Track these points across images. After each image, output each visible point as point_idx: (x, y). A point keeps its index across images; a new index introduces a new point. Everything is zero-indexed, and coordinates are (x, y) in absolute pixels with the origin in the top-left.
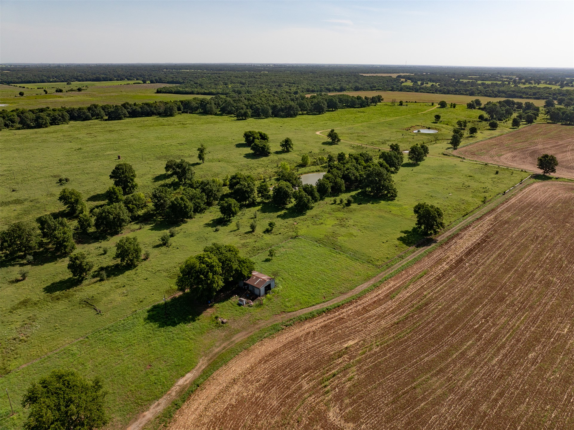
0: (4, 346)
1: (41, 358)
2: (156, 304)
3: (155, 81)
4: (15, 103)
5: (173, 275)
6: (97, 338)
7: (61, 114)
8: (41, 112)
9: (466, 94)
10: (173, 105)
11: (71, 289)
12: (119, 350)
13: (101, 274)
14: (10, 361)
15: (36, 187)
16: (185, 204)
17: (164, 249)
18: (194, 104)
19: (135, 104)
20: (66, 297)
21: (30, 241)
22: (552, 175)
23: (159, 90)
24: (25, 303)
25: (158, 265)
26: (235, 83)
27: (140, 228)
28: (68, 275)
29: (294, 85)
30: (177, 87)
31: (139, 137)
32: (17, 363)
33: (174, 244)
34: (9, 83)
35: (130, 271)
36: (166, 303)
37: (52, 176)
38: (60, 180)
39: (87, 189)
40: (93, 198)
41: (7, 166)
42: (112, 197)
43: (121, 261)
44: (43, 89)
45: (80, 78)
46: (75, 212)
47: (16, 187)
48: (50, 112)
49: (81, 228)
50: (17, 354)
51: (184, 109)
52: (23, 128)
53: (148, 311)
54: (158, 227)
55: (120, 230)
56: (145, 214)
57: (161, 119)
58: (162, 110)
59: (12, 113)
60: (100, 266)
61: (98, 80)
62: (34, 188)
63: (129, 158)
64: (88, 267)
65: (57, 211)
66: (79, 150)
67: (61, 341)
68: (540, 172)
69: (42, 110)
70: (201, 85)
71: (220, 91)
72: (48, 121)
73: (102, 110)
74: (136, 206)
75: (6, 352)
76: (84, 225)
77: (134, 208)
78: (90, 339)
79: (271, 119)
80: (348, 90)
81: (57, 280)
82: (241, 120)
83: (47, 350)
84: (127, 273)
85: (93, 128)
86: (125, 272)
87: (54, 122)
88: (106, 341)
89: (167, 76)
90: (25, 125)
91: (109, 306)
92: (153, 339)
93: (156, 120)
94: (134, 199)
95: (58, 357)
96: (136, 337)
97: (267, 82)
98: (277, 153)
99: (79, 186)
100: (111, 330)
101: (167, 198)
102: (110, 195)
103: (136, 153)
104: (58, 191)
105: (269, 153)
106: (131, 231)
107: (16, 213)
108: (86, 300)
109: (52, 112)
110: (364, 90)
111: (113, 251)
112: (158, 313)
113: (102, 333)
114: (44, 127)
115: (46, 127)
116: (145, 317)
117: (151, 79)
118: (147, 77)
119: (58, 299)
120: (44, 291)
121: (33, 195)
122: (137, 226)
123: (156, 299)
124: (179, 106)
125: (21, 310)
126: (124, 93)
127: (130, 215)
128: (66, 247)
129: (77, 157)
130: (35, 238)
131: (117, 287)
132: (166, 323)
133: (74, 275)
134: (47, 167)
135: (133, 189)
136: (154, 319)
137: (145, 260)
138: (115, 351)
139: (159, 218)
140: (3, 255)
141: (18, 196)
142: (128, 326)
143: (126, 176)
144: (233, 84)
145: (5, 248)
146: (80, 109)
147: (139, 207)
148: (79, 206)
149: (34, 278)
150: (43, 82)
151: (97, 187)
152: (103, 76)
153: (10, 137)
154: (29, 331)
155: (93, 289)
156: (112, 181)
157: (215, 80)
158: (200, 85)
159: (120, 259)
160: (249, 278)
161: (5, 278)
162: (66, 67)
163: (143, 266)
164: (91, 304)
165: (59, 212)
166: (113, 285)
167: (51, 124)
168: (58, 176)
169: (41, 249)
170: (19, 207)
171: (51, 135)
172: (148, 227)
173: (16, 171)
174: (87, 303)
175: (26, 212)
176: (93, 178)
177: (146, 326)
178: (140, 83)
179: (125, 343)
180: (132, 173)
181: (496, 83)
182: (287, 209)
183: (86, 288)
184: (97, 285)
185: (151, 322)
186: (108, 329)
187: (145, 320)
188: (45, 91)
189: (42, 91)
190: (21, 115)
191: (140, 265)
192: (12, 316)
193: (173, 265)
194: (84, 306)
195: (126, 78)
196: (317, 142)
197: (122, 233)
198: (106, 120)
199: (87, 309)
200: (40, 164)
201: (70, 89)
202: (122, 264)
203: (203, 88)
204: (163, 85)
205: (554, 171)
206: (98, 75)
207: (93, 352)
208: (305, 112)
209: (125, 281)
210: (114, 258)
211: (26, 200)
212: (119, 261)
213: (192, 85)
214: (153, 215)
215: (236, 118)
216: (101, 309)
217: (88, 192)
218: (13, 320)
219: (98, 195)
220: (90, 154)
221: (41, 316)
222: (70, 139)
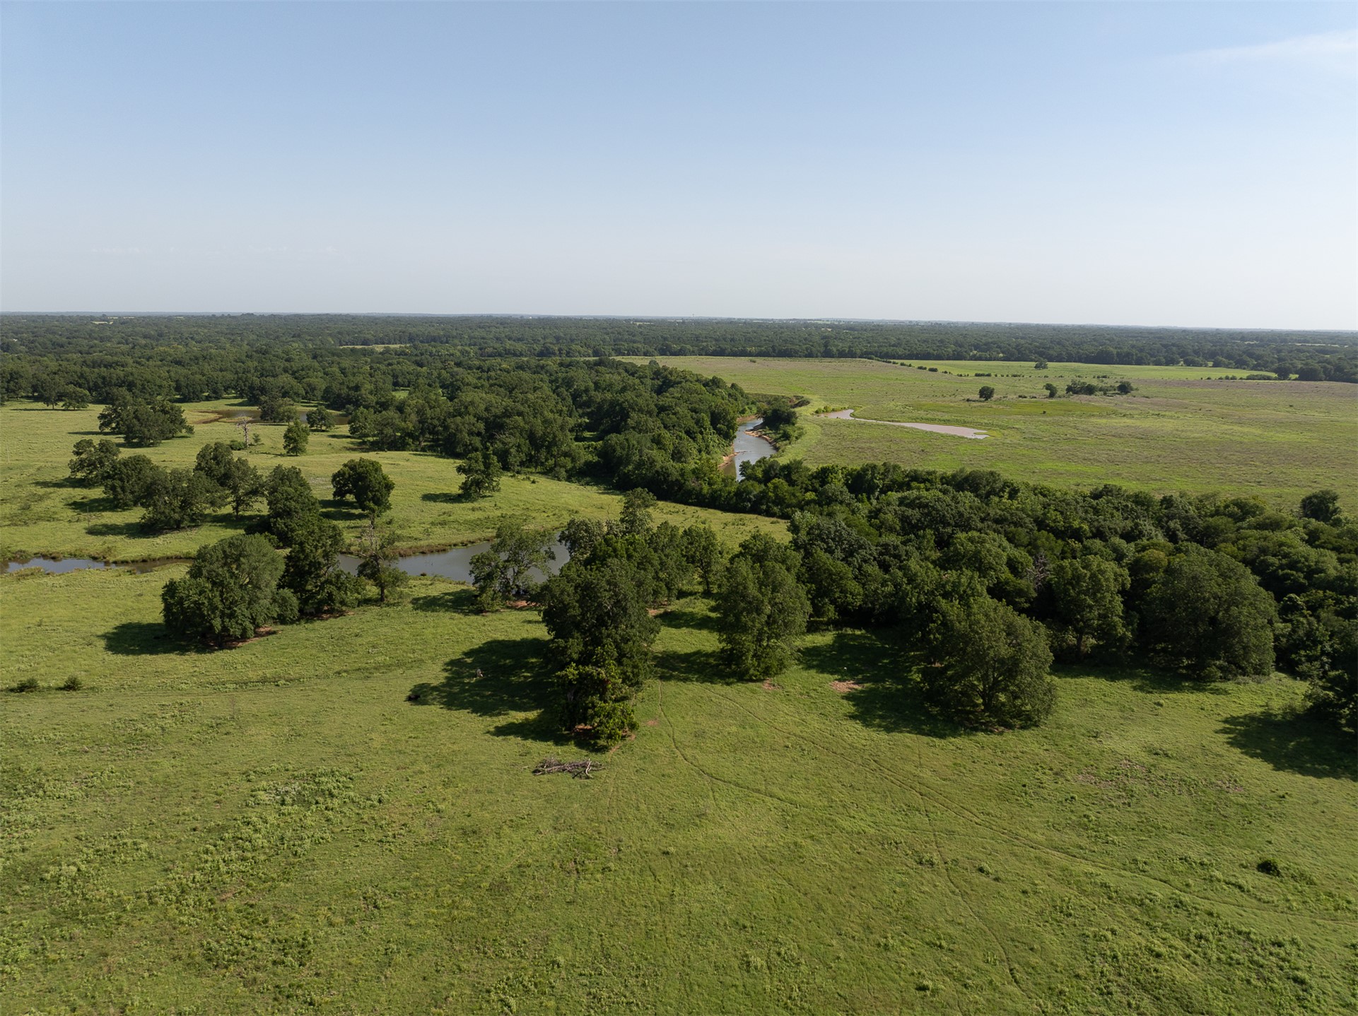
34: (881, 356)
150: (959, 356)
201: (1063, 384)
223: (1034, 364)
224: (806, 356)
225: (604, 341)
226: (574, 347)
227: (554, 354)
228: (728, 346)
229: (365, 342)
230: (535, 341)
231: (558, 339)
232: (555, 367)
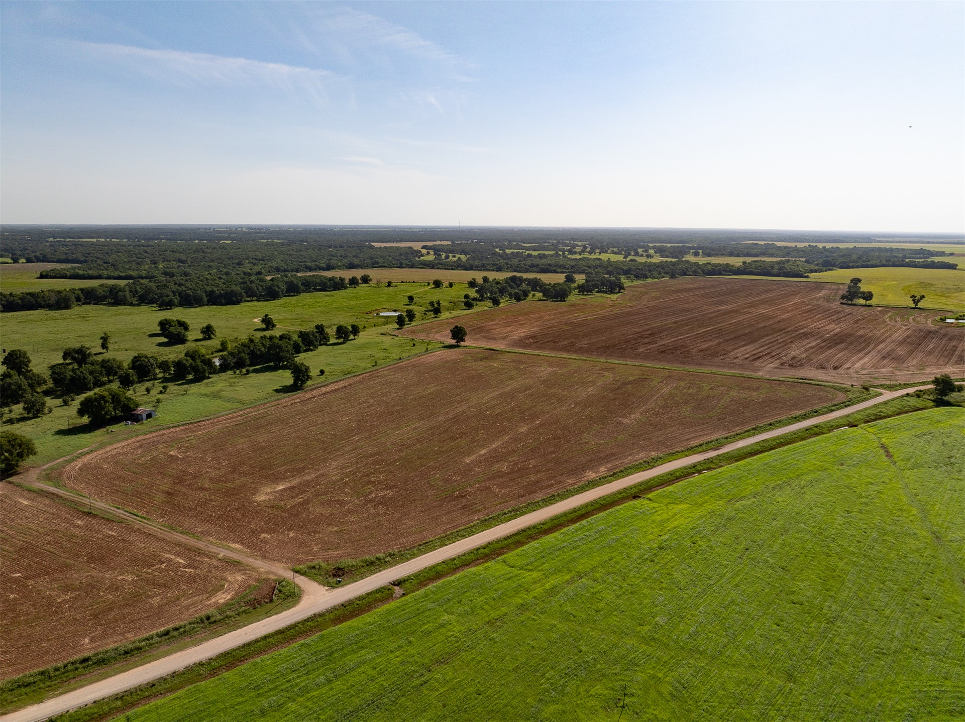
3: (34, 259)
9: (492, 270)
10: (70, 294)
16: (84, 376)
18: (100, 292)
19: (11, 295)
22: (462, 343)
23: (44, 274)
26: (170, 261)
29: (261, 262)
30: (74, 269)
31: (24, 332)
33: (74, 404)
51: (86, 298)
57: (52, 313)
58: (53, 300)
68: (453, 342)
70: (114, 266)
71: (144, 273)
79: (206, 308)
80: (339, 267)
82: (164, 309)
89: (56, 251)
97: (220, 259)
98: (197, 340)
102: (5, 377)
103: (25, 347)
105: (186, 340)
110: (362, 268)
117: (27, 256)
118: (19, 253)
124: (78, 295)
137: (48, 413)
143: (21, 361)
144: (166, 263)
156: (5, 367)
157: (137, 258)
158: (112, 265)
160: (135, 410)
178: (7, 263)
180: (27, 359)
181: (544, 254)
182: (186, 380)
191: (44, 416)
196: (249, 329)
203: (117, 270)
204: (49, 266)
205: (463, 340)
208: (254, 299)
213: (99, 265)
215: (157, 308)
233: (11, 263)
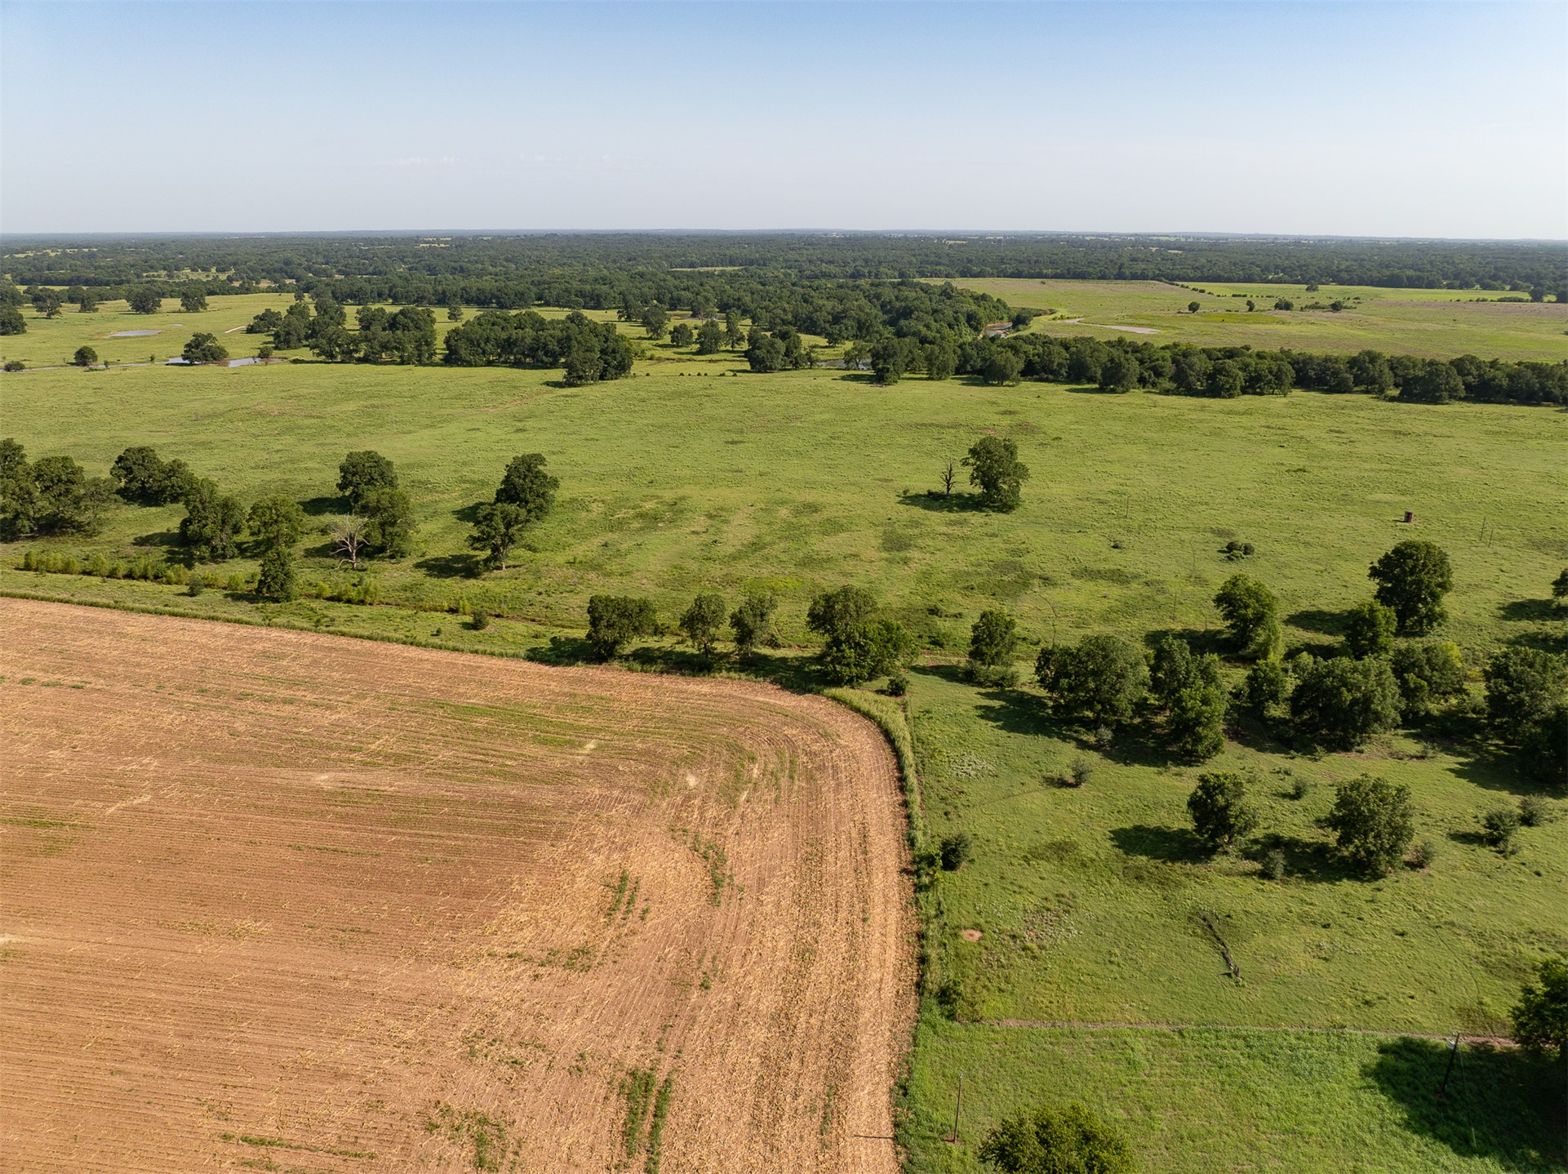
0: (989, 945)
1: (1053, 1025)
2: (1417, 1036)
4: (1174, 328)
5: (1500, 961)
6: (1206, 1051)
7: (1275, 369)
8: (1229, 357)
11: (1179, 864)
12: (1257, 1126)
13: (1272, 859)
14: (988, 990)
15: (1167, 550)
17: (1486, 854)
19: (1493, 364)
20: (1160, 882)
21: (1118, 691)
24: (1061, 850)
25: (1455, 906)
27: (1422, 757)
28: (1183, 822)
31: (1484, 465)
32: (1000, 1005)
33: (1526, 854)
34: (1172, 279)
35: (1357, 884)
36: (1453, 1053)
37: (1213, 531)
38: (1231, 547)
39: (1293, 587)
40: (1305, 620)
41: (1118, 480)
42: (1360, 633)
43: (1338, 841)
44: (1245, 300)
45: (1345, 275)
46: (1245, 645)
47: (1124, 538)
48: (1248, 360)
49: (1251, 696)
50: (1007, 980)
52: (1176, 393)
53: (1383, 1050)
54: (1483, 773)
55: (1358, 739)
56: (1448, 715)
59: (1162, 353)
60: (1271, 831)
61: (1394, 282)
62: (1162, 553)
63: (1437, 526)
64: (1241, 823)
65: (1200, 627)
66: (1299, 473)
67: (1114, 1006)
69: (1231, 354)
72: (1238, 383)
73: (1386, 370)
74: (1430, 684)
75: (987, 960)
76: (1260, 690)
77: (1419, 688)
78: (1188, 1042)
81: (1152, 822)
83: (1073, 1012)
84: (1346, 886)
85: (1350, 416)
86: (1340, 880)
87: (1254, 385)
88: (1229, 1076)
90: (1183, 385)
91: (1266, 967)
92: (1376, 1157)
93: (1553, 418)
94: (1429, 660)
95: (1093, 1045)
96: (1322, 1118)
99: (1275, 575)
100: (1251, 1047)
101: (1547, 690)
102: (1356, 623)
103: (1464, 515)
104: (1219, 575)
106: (1391, 755)
107: (1106, 604)
108: (1209, 918)
109: (1252, 362)
111: (1325, 801)
112: (1414, 1072)
113: (1224, 1042)
114: (1224, 397)
115: (1231, 396)
116: (1366, 1061)
117: (1561, 289)
118: (1548, 283)
119: (1139, 878)
120: (1112, 839)
121: (1155, 569)
122: (1413, 747)
123: (1419, 1018)
125: (1049, 867)
126: (1463, 326)
127: (1403, 706)
128: (1198, 739)
129: (1288, 491)
130: (1131, 688)
131: (1303, 918)
132: (1433, 1124)
133: (1198, 830)
134: (1206, 504)
135: (1430, 623)
136: (1394, 1087)
137: (1414, 866)
138: (1245, 1121)
139: (1494, 744)
140: (1051, 704)
141: (1124, 564)
142: (1304, 1062)
143: (1421, 581)
145: (1061, 690)
146: (1327, 359)
147: (1438, 691)
148: (1260, 631)
149: (1099, 791)
150: (1249, 279)
151: (1322, 591)
152: (1411, 273)
153: (1141, 411)
154: (1051, 932)
155: (1236, 892)
156: (1373, 586)
159: (1338, 834)
161: (1038, 763)
162: (1315, 245)
163: (1402, 885)
164: (1219, 934)
165: (1206, 631)
166: (1296, 908)
167: (1244, 391)
168: (1229, 534)
169: (1137, 721)
170: (1115, 591)
171: (1237, 419)
172: (1452, 761)
173: (1135, 497)
174: (1210, 927)
175: (1129, 609)
176: (1317, 561)
177: (1361, 1094)
178: (1520, 300)
179: (1283, 1116)
180: (1442, 576)
183: (1220, 881)
184: (1252, 884)
185: (1383, 1090)
186: (1244, 1039)
187: (1365, 1072)
188: (1249, 303)
189: (1241, 304)
190: (1181, 358)
191: (1392, 877)
192: (1027, 872)
193: (1505, 927)
194: (1199, 931)
195: (1478, 282)
197: (1361, 752)
198: (1392, 399)
199: (1203, 946)
200: (1193, 492)
201: (1313, 302)
202: (1340, 851)
206: (1396, 271)
207: (1183, 1085)
209: (1336, 910)
210: (1318, 821)
211: (1136, 577)
212: (1332, 837)
214: (1474, 727)
216: (1241, 967)
217: (1293, 598)
218: (1025, 885)
219: (1320, 613)
220: (1325, 491)
221: (1087, 904)
222: (1282, 438)
223: (1305, 286)
224: (1099, 278)
225: (910, 263)
226: (882, 269)
227: (864, 276)
228: (1025, 268)
229: (692, 265)
230: (846, 264)
231: (866, 261)
232: (868, 287)
233: (1527, 301)
